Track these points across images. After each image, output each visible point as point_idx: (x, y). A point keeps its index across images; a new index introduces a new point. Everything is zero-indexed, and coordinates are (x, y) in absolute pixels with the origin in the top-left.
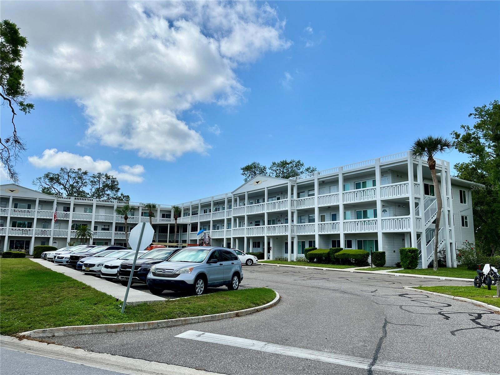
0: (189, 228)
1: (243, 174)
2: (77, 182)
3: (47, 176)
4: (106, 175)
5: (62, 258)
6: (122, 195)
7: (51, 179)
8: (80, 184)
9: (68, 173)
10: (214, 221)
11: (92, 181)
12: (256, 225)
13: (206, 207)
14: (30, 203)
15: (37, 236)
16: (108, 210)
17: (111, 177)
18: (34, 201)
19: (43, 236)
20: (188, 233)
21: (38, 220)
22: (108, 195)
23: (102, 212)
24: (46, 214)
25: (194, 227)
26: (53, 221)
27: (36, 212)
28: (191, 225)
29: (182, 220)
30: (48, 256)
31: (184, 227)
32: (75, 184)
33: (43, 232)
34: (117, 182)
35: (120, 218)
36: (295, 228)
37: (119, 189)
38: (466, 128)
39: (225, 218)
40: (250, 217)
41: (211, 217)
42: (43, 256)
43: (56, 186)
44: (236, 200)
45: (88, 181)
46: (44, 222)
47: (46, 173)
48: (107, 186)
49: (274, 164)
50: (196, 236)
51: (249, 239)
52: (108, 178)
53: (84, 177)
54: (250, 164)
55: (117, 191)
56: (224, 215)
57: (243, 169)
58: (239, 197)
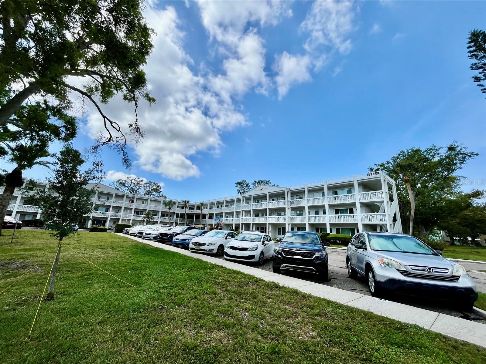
0: (207, 217)
1: (236, 187)
2: (136, 186)
3: (118, 181)
4: (154, 183)
5: (150, 234)
6: (162, 195)
7: (121, 183)
8: (138, 187)
9: (132, 180)
10: (226, 213)
11: (145, 186)
12: (256, 216)
13: (220, 204)
14: (109, 196)
15: (111, 217)
16: (157, 203)
17: (157, 184)
18: (112, 195)
19: (115, 217)
20: (200, 220)
21: (113, 207)
22: (154, 195)
23: (153, 204)
24: (118, 203)
25: (211, 216)
26: (123, 209)
27: (113, 202)
28: (208, 215)
29: (204, 211)
30: (130, 232)
31: (204, 216)
32: (134, 187)
33: (116, 215)
34: (160, 187)
35: (164, 208)
36: (290, 218)
37: (161, 191)
38: (377, 165)
39: (235, 211)
40: (254, 211)
41: (224, 210)
42: (125, 231)
43: (123, 187)
44: (243, 200)
45: (142, 186)
46: (117, 209)
47: (118, 179)
48: (154, 190)
49: (255, 182)
50: (213, 221)
51: (253, 224)
52: (155, 185)
53: (141, 183)
54: (241, 181)
55: (159, 193)
56: (234, 209)
57: (237, 184)
58: (245, 198)
